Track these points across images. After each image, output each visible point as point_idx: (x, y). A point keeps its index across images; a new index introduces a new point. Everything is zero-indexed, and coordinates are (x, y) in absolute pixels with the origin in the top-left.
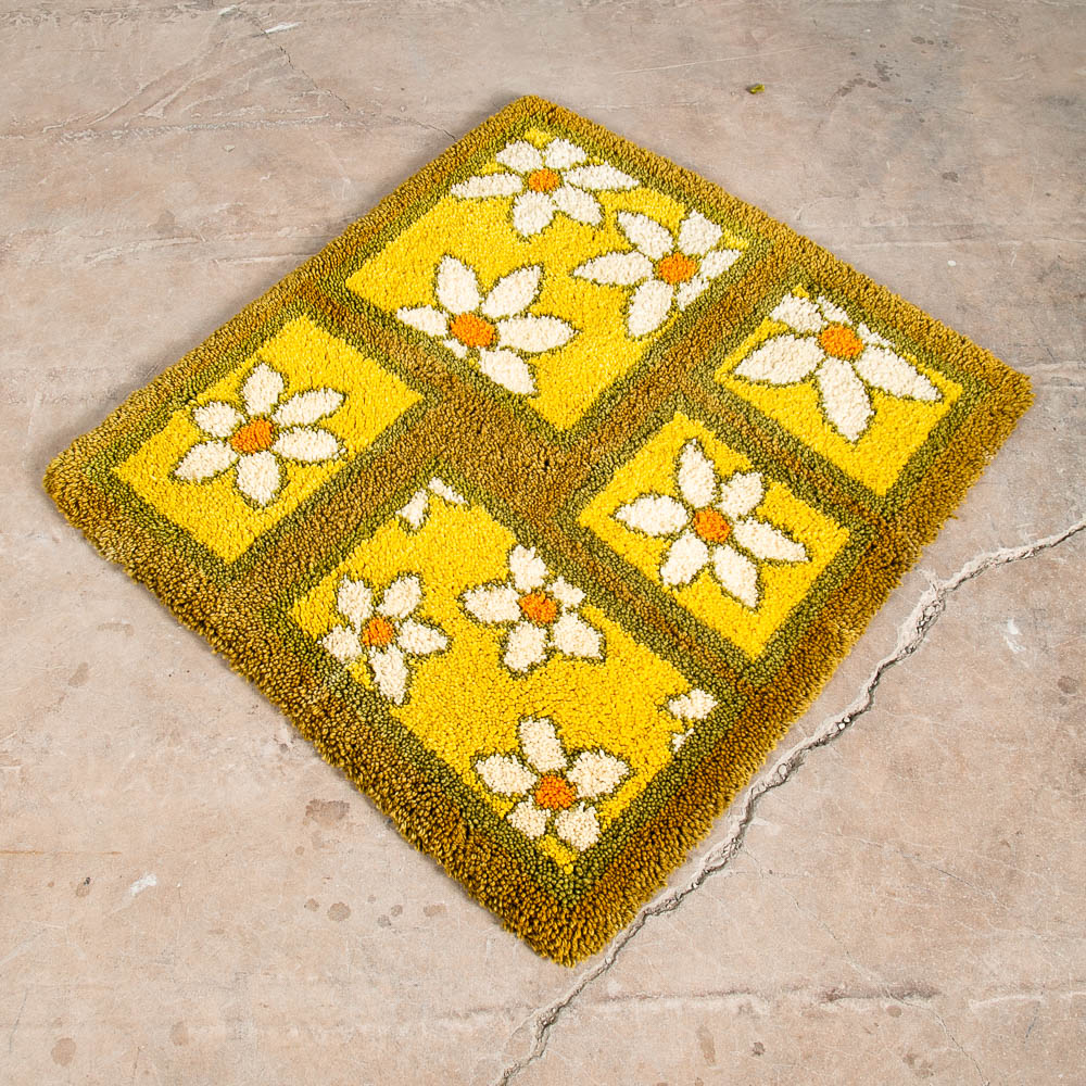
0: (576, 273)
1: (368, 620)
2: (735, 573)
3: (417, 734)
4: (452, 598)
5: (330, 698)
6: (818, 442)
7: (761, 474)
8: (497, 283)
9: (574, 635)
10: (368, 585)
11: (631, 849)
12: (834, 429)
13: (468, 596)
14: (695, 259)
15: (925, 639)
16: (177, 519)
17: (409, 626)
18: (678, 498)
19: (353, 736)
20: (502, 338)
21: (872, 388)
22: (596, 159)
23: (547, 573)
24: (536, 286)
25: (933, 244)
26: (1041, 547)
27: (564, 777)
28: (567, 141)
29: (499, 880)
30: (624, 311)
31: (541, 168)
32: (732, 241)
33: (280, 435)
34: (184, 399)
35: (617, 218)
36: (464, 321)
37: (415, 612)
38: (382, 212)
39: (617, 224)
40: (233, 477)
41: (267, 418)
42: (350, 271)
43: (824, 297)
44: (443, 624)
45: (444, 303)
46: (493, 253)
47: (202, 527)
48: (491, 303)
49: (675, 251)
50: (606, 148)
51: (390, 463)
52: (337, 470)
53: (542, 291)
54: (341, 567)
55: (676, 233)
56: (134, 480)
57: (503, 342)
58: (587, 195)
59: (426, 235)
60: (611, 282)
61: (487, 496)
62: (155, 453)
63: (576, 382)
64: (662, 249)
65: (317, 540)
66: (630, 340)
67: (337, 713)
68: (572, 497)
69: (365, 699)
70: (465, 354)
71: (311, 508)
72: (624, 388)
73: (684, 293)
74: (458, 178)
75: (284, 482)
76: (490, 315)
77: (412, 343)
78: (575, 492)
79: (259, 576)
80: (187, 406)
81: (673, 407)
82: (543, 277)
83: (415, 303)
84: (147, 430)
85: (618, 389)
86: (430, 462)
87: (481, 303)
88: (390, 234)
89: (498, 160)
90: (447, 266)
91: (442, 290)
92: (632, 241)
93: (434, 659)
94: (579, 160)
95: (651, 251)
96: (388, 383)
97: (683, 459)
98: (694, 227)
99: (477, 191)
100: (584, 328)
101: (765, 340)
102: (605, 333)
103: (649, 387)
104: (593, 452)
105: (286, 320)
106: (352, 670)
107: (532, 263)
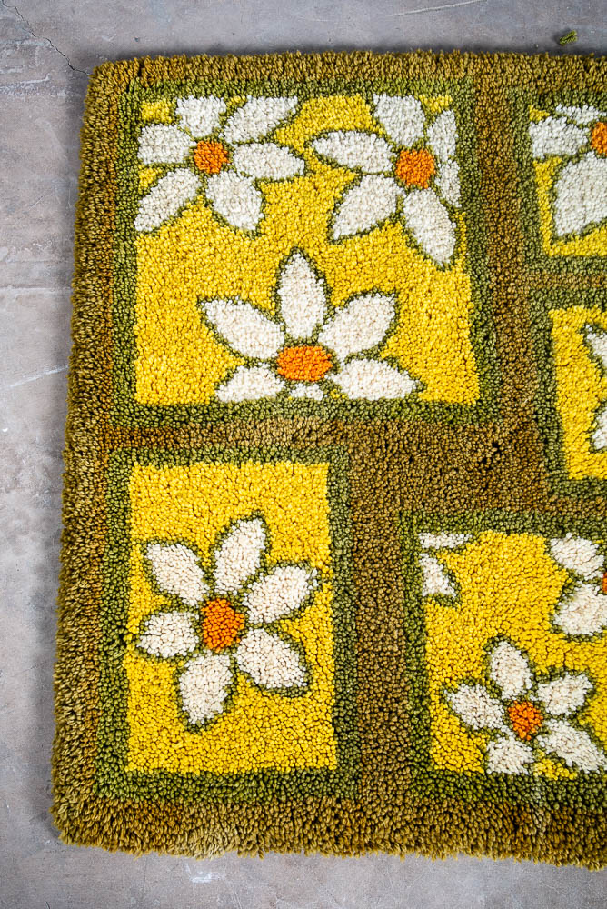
0: (336, 237)
1: (507, 714)
4: (551, 636)
5: (553, 816)
8: (277, 299)
10: (472, 682)
13: (559, 621)
14: (421, 146)
16: (246, 766)
17: (545, 692)
20: (337, 351)
22: (237, 99)
23: (597, 546)
24: (314, 275)
28: (191, 97)
30: (412, 243)
31: (195, 144)
32: (435, 104)
33: (243, 603)
34: (117, 642)
35: (316, 152)
36: (288, 360)
37: (534, 673)
38: (93, 300)
39: (321, 158)
40: (248, 682)
41: (213, 597)
42: (129, 386)
43: (560, 106)
44: (567, 665)
45: (251, 355)
46: (243, 269)
47: (276, 754)
48: (293, 324)
49: (398, 150)
50: (233, 79)
51: (370, 553)
52: (331, 597)
53: (324, 277)
54: (434, 686)
55: (381, 131)
56: (161, 763)
57: (342, 355)
58: (266, 145)
59: (161, 294)
60: (374, 223)
61: (481, 517)
62: (149, 719)
63: (443, 347)
64: (385, 156)
65: (388, 679)
66: (447, 272)
67: (573, 822)
68: (547, 460)
69: (582, 791)
70: (322, 392)
71: (349, 653)
72: (486, 322)
73: (445, 187)
74: (129, 211)
75: (299, 648)
76: (303, 336)
77: (265, 418)
78: (545, 454)
79: (375, 757)
80: (129, 647)
81: (543, 309)
82: (311, 261)
83: (225, 374)
84: (116, 702)
85: (482, 327)
86: (402, 524)
87: (284, 330)
88: (126, 318)
89: (145, 163)
90: (213, 313)
91: (236, 343)
92: (352, 166)
93: (594, 703)
94: (221, 111)
95: (379, 165)
96: (285, 475)
97: (597, 352)
98: (390, 113)
99: (160, 211)
100: (398, 288)
101: (553, 184)
102: (420, 280)
103: (506, 304)
104: (523, 405)
105: (122, 484)
106: (544, 773)
107: (288, 253)
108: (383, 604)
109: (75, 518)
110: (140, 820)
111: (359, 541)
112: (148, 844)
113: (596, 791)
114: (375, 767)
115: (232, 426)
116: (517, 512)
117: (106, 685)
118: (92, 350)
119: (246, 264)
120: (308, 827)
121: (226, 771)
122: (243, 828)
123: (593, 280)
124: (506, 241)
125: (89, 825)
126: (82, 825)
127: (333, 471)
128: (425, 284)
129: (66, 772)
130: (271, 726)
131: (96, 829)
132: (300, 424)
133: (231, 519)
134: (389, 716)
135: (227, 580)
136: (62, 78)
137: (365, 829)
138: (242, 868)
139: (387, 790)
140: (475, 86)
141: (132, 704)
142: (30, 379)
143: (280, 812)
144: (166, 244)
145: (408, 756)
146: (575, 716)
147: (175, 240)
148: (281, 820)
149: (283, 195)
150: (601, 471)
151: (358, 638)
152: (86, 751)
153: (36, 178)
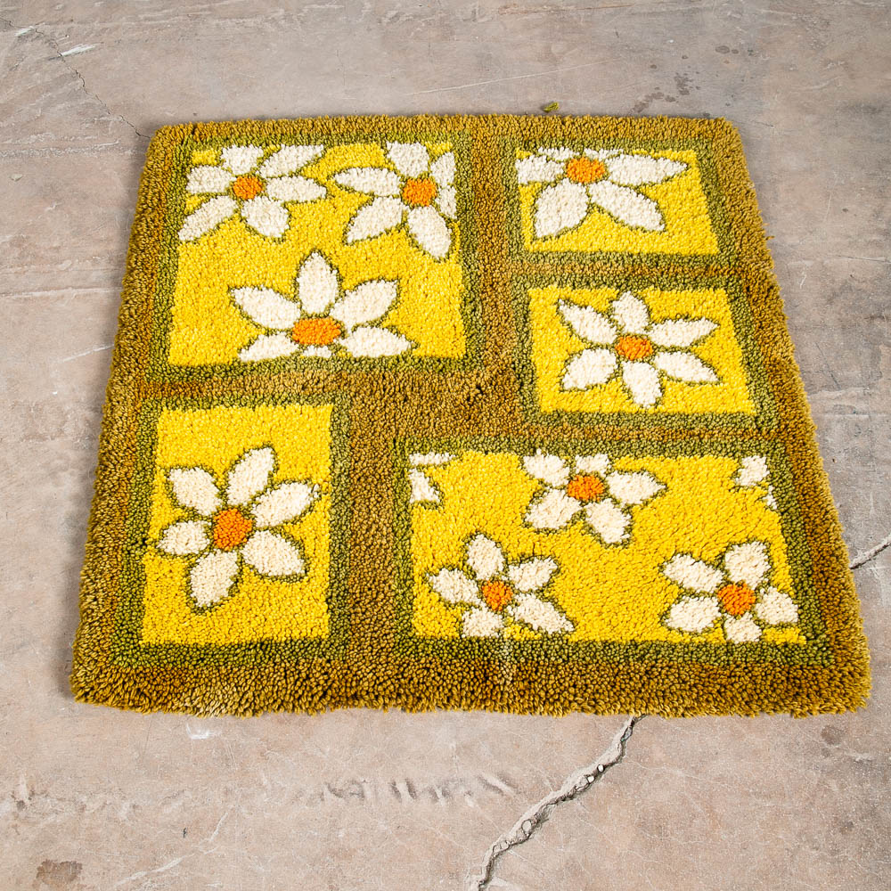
0: (349, 240)
1: (481, 592)
2: (684, 368)
3: (608, 638)
4: (522, 530)
5: (519, 668)
6: (644, 246)
7: (629, 292)
8: (296, 285)
9: (629, 487)
10: (451, 567)
11: (823, 593)
12: (644, 230)
13: (529, 518)
14: (426, 177)
17: (514, 573)
18: (593, 347)
19: (568, 679)
20: (345, 321)
21: (638, 187)
22: (272, 147)
23: (564, 461)
24: (329, 268)
27: (732, 583)
28: (234, 146)
29: (771, 686)
30: (413, 243)
31: (235, 179)
32: (438, 148)
33: (252, 512)
34: (140, 543)
35: (336, 182)
36: (303, 329)
37: (507, 560)
38: (139, 290)
39: (340, 186)
40: (253, 571)
41: (226, 507)
42: (164, 352)
43: (542, 148)
44: (536, 551)
45: (272, 326)
46: (268, 265)
47: (274, 626)
48: (308, 303)
49: (406, 180)
50: (270, 134)
51: (364, 471)
52: (329, 504)
53: (337, 269)
54: (416, 570)
55: (392, 167)
56: (170, 636)
57: (349, 326)
58: (294, 177)
59: (196, 285)
60: (383, 231)
61: (463, 442)
62: (161, 604)
63: (436, 317)
64: (394, 184)
65: (377, 566)
66: (442, 263)
67: (536, 672)
68: (522, 398)
69: (545, 647)
70: (330, 352)
71: (343, 547)
72: (474, 299)
73: (443, 206)
74: (175, 226)
75: (299, 544)
76: (317, 312)
77: (279, 372)
78: (521, 393)
79: (363, 626)
80: (149, 547)
81: (523, 288)
82: (327, 259)
83: (247, 341)
84: (134, 590)
85: (471, 302)
86: (395, 448)
87: (301, 308)
88: (165, 302)
89: (193, 193)
90: (241, 297)
91: (258, 318)
92: (366, 192)
93: (558, 580)
94: (259, 156)
95: (388, 190)
96: (294, 414)
97: (567, 319)
98: (400, 155)
99: (202, 226)
100: (400, 276)
101: (534, 201)
102: (419, 269)
103: (491, 286)
104: (502, 356)
105: (152, 424)
106: (512, 636)
107: (308, 253)
108: (374, 509)
109: (109, 451)
110: (149, 682)
111: (356, 462)
112: (155, 702)
113: (557, 647)
114: (362, 634)
115: (250, 379)
116: (495, 437)
117: (126, 577)
118: (134, 326)
119: (271, 261)
120: (298, 683)
121: (229, 642)
122: (241, 686)
123: (566, 267)
124: (493, 241)
125: (102, 686)
126: (96, 687)
127: (336, 409)
128: (423, 272)
129: (85, 646)
130: (270, 605)
131: (108, 689)
132: (310, 375)
133: (244, 449)
134: (377, 594)
135: (238, 496)
136: (129, 141)
137: (351, 683)
138: (237, 727)
139: (372, 652)
140: (472, 136)
141: (148, 592)
142: (81, 355)
143: (274, 673)
144: (204, 249)
145: (392, 624)
146: (542, 591)
147: (212, 246)
148: (275, 679)
149: (307, 211)
150: (568, 405)
151: (352, 535)
152: (104, 628)
153: (101, 210)
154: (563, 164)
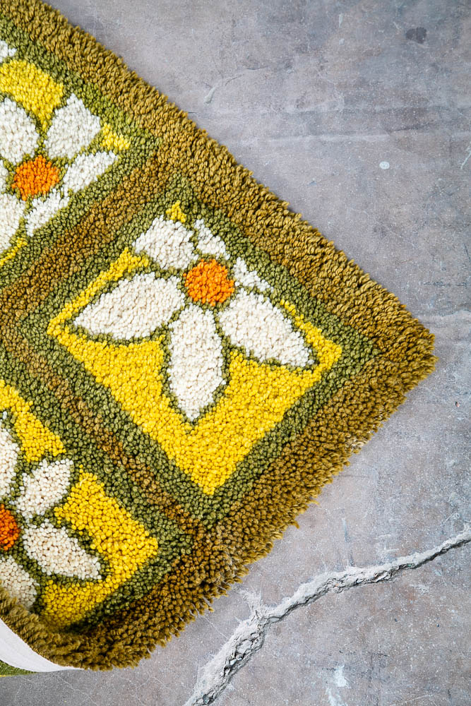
7: (72, 463)
12: (173, 405)
14: (61, 164)
15: (230, 687)
21: (231, 348)
25: (366, 138)
26: (401, 567)
32: (109, 140)
43: (202, 221)
64: (24, 149)
98: (68, 119)
124: (28, 292)
154: (196, 258)
